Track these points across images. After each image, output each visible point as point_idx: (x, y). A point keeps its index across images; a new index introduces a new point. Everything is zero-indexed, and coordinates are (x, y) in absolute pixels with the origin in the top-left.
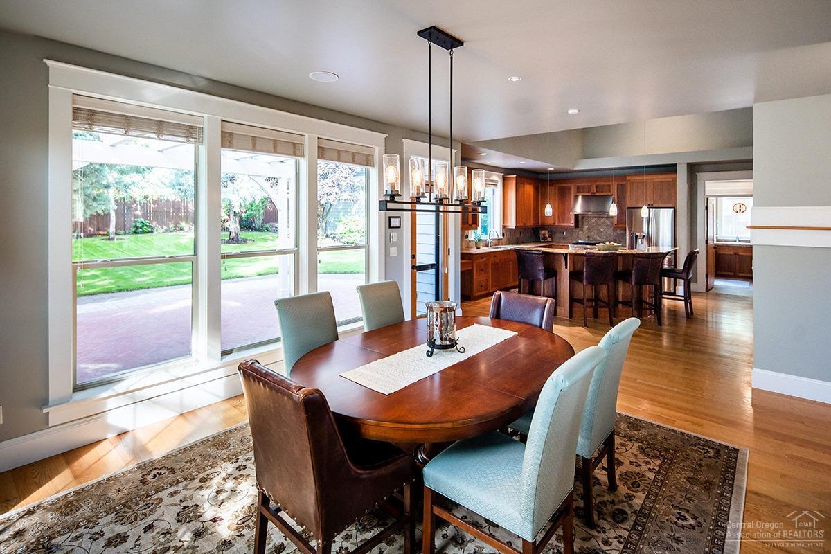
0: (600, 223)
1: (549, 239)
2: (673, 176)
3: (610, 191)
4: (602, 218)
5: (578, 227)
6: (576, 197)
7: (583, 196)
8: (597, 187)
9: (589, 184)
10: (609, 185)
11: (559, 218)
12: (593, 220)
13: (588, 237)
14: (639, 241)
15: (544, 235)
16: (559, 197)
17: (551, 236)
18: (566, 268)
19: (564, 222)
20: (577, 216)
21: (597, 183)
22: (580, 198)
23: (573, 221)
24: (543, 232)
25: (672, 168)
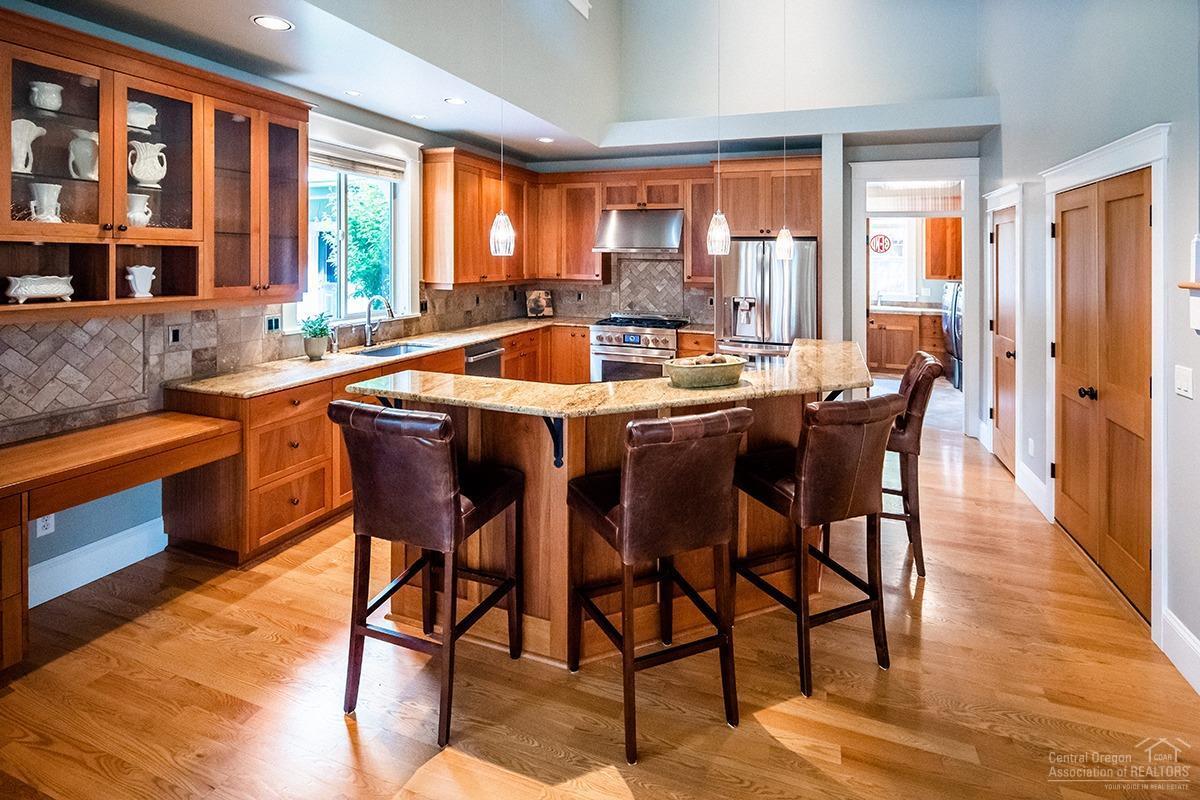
0: (655, 273)
1: (548, 311)
2: (812, 165)
3: (676, 200)
4: (661, 261)
5: (610, 282)
6: (606, 213)
7: (621, 212)
8: (650, 189)
9: (634, 184)
10: (676, 188)
11: (567, 260)
12: (642, 266)
13: (631, 305)
14: (742, 316)
15: (536, 301)
16: (568, 215)
17: (552, 303)
18: (558, 464)
19: (579, 272)
20: (606, 257)
21: (650, 183)
22: (614, 216)
23: (598, 270)
24: (533, 295)
25: (811, 146)
